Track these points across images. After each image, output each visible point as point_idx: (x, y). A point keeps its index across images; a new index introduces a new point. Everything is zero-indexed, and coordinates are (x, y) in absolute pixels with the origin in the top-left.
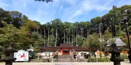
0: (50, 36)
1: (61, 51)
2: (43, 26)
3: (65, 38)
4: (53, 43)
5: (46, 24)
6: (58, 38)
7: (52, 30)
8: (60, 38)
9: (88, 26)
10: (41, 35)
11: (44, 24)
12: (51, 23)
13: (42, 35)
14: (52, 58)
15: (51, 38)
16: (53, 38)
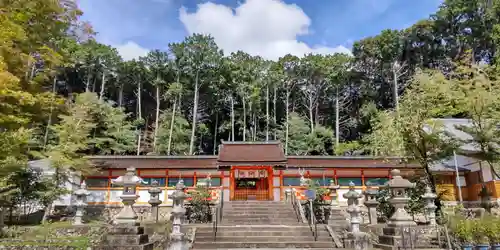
0: (164, 116)
1: (227, 182)
2: (131, 67)
3: (237, 127)
4: (179, 147)
5: (145, 58)
6: (203, 126)
7: (176, 87)
8: (211, 125)
9: (340, 74)
10: (121, 109)
11: (137, 60)
12: (173, 57)
13: (126, 112)
14: (174, 216)
15: (169, 125)
16: (178, 125)
